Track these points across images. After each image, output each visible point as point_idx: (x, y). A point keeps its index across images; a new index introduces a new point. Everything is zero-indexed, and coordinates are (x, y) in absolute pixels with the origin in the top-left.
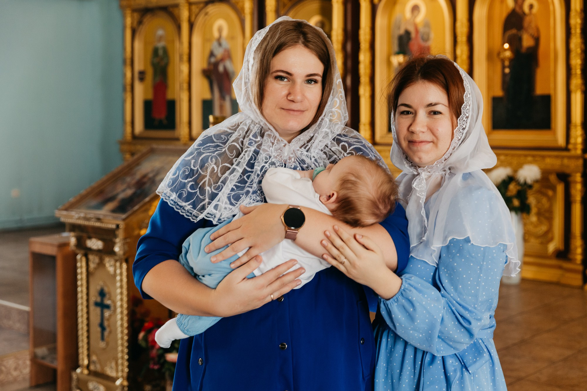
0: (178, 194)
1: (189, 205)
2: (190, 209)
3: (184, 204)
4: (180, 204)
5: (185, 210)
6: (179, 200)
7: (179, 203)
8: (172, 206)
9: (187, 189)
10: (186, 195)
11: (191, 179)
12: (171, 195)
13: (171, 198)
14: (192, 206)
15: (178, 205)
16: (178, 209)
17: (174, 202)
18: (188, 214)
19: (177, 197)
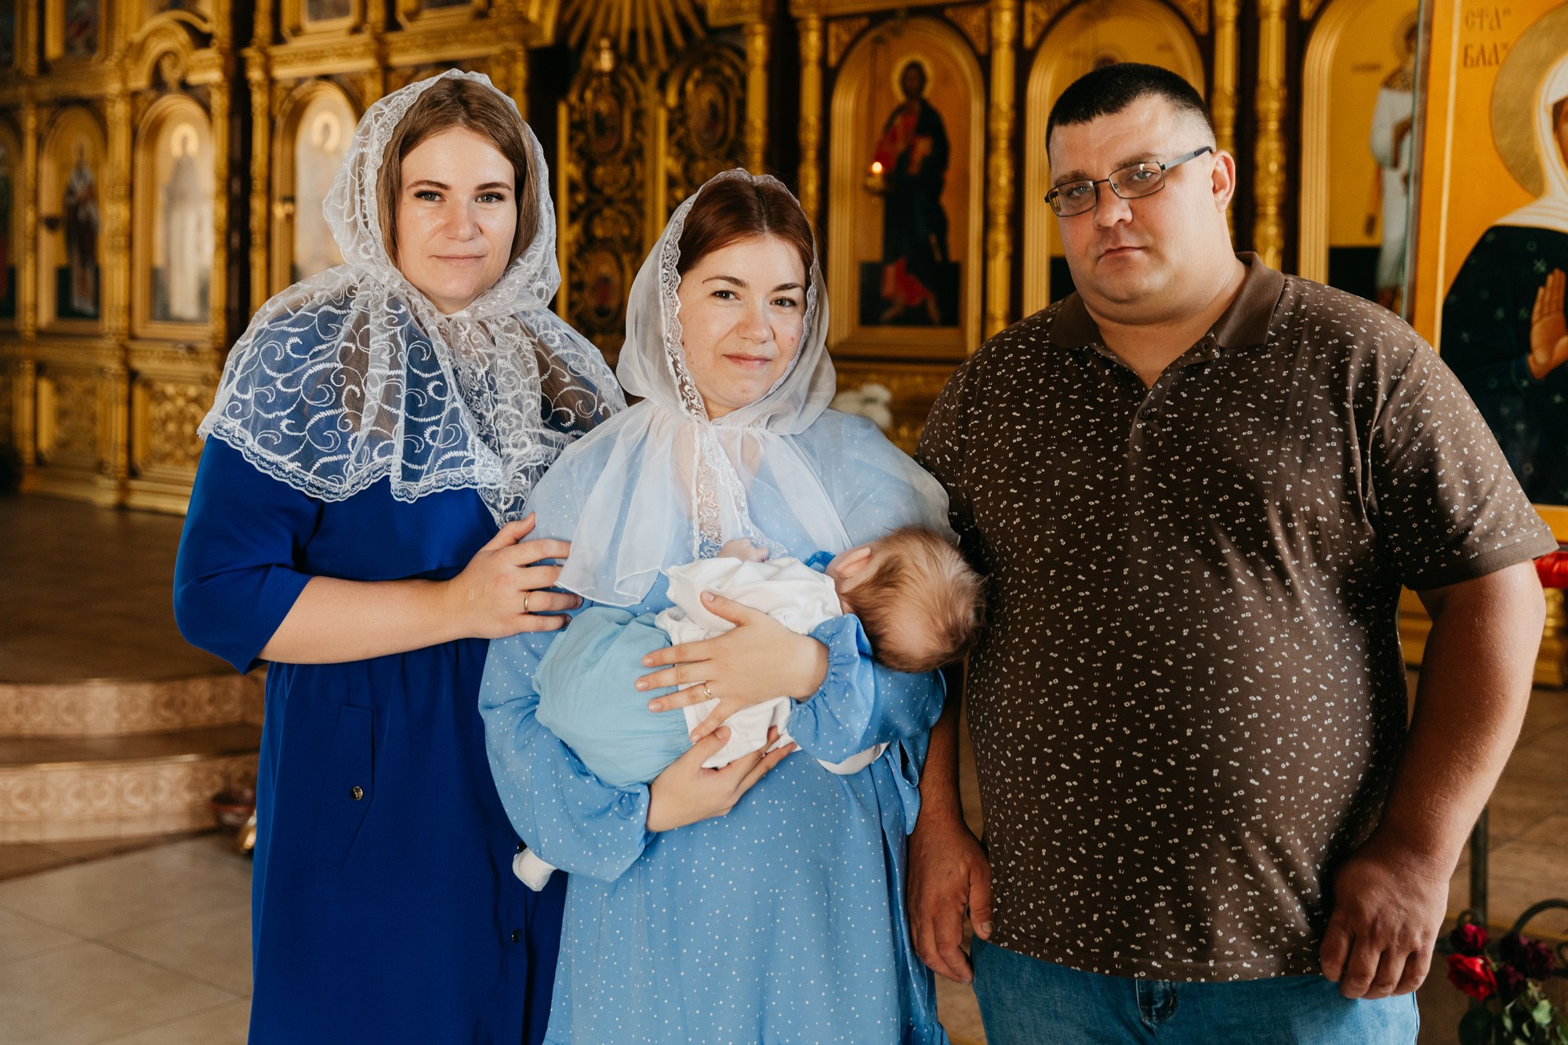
0: (257, 438)
1: (292, 460)
2: (297, 471)
3: (277, 458)
4: (269, 458)
5: (284, 471)
6: (264, 450)
7: (264, 456)
9: (280, 431)
11: (283, 413)
14: (300, 465)
15: (263, 459)
16: (265, 468)
17: (253, 453)
18: (297, 481)
19: (256, 444)
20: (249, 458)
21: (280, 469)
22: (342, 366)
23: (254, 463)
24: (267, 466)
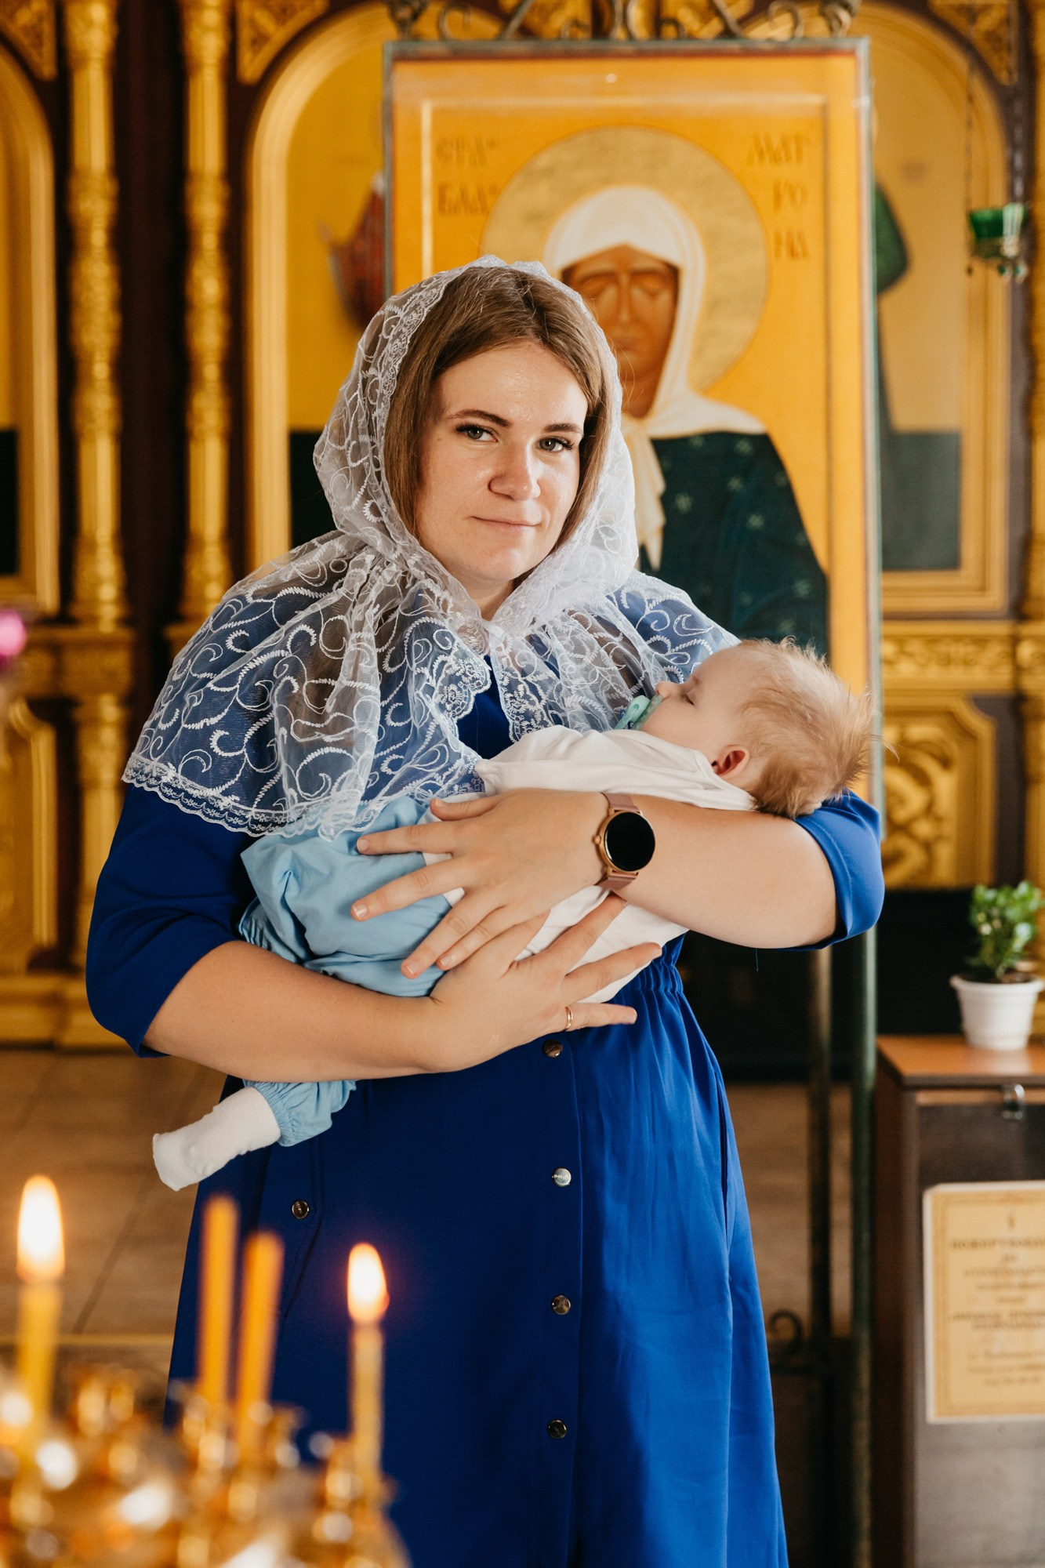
0: (181, 766)
1: (226, 793)
2: (234, 807)
3: (210, 793)
4: (195, 793)
5: (217, 809)
6: (189, 782)
7: (190, 792)
8: (171, 801)
9: (211, 751)
10: (210, 767)
11: (214, 721)
12: (163, 772)
13: (165, 779)
14: (238, 799)
15: (189, 796)
16: (191, 808)
17: (176, 790)
18: (236, 821)
19: (179, 776)
20: (170, 798)
21: (212, 807)
22: (291, 655)
23: (177, 803)
24: (194, 804)
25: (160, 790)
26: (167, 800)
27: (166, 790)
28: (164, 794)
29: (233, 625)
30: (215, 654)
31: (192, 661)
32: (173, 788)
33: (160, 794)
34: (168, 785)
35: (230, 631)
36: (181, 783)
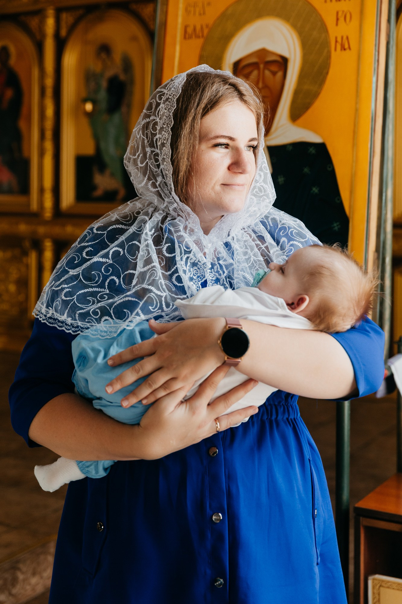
25: (47, 321)
26: (51, 325)
27: (50, 321)
28: (50, 323)
29: (86, 244)
30: (77, 259)
31: (66, 260)
32: (53, 319)
33: (47, 323)
34: (50, 318)
35: (85, 247)
36: (55, 316)
